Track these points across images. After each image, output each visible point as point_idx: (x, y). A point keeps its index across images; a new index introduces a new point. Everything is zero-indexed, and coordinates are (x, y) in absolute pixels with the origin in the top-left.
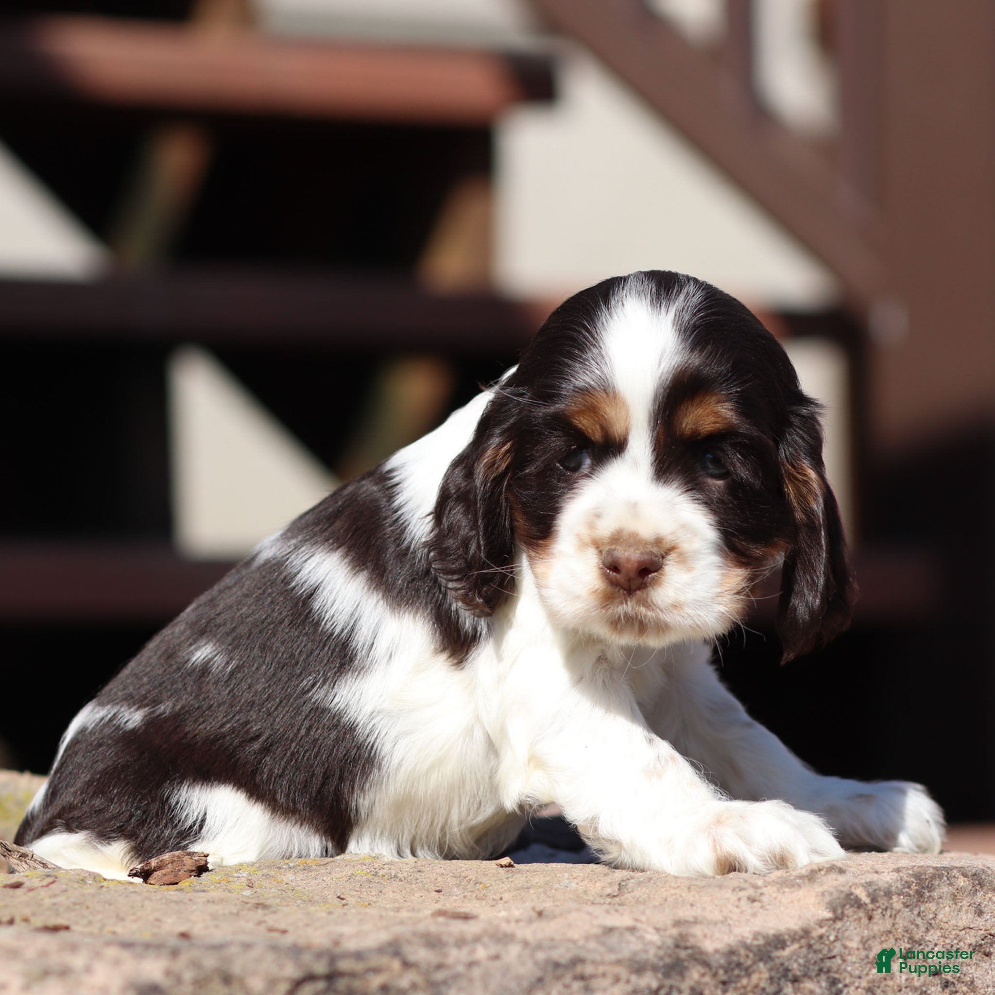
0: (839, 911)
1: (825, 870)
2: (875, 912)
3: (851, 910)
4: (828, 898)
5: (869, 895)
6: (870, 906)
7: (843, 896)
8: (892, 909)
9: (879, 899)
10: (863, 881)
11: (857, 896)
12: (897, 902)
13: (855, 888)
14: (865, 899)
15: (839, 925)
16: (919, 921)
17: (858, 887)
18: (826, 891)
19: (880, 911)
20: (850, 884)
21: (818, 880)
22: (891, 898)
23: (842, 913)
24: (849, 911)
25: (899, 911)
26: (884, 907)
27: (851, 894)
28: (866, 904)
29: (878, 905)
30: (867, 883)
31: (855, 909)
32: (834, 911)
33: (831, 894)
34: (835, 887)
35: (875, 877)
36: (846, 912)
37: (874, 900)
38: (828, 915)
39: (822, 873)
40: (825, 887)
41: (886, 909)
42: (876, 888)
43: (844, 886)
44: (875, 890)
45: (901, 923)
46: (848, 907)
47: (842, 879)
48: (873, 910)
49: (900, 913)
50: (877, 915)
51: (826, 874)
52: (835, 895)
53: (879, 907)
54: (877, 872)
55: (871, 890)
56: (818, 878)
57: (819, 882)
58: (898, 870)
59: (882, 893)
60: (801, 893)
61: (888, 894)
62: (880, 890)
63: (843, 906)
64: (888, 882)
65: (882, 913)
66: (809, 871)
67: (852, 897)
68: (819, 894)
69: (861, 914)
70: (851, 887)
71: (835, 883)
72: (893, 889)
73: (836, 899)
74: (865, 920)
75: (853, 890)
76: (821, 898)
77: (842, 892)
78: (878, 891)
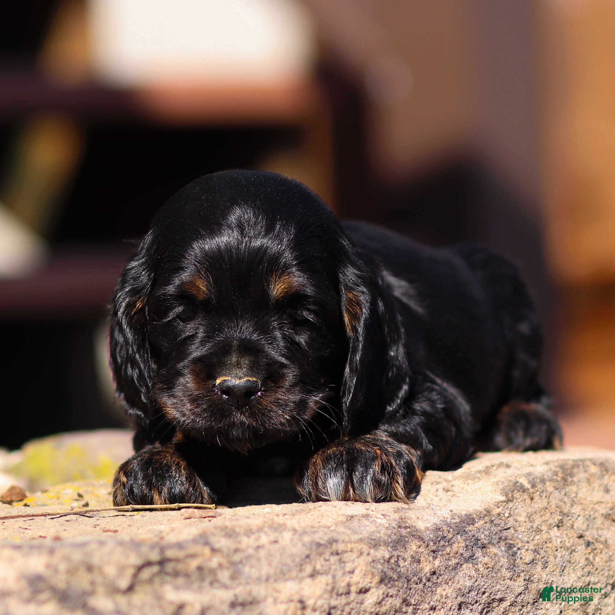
0: (510, 495)
1: (496, 466)
2: (535, 495)
3: (518, 494)
4: (501, 487)
5: (529, 482)
6: (531, 490)
7: (511, 483)
8: (546, 491)
9: (537, 485)
10: (524, 473)
11: (521, 484)
12: (550, 486)
13: (519, 478)
14: (527, 486)
15: (511, 505)
16: (566, 499)
17: (522, 477)
18: (498, 481)
19: (538, 493)
20: (515, 475)
21: (492, 474)
22: (545, 484)
23: (512, 496)
24: (517, 495)
25: (551, 493)
26: (541, 490)
27: (517, 482)
28: (528, 489)
29: (536, 489)
30: (527, 474)
31: (521, 493)
32: (507, 495)
33: (503, 483)
34: (505, 478)
35: (531, 469)
36: (515, 496)
37: (533, 486)
38: (503, 498)
39: (495, 468)
40: (498, 479)
41: (542, 492)
42: (533, 477)
43: (511, 477)
44: (533, 479)
45: (554, 502)
46: (516, 491)
47: (509, 472)
48: (533, 493)
49: (552, 494)
50: (536, 496)
51: (497, 469)
52: (506, 484)
53: (537, 491)
54: (532, 465)
55: (531, 479)
56: (492, 472)
57: (493, 475)
58: (547, 463)
59: (538, 481)
60: (481, 483)
61: (543, 481)
62: (537, 478)
63: (513, 491)
64: (541, 473)
65: (540, 494)
66: (484, 467)
67: (518, 484)
68: (494, 483)
69: (526, 496)
70: (516, 477)
71: (504, 475)
72: (546, 477)
73: (507, 487)
74: (528, 501)
75: (518, 479)
76: (497, 486)
77: (510, 481)
78: (535, 479)
